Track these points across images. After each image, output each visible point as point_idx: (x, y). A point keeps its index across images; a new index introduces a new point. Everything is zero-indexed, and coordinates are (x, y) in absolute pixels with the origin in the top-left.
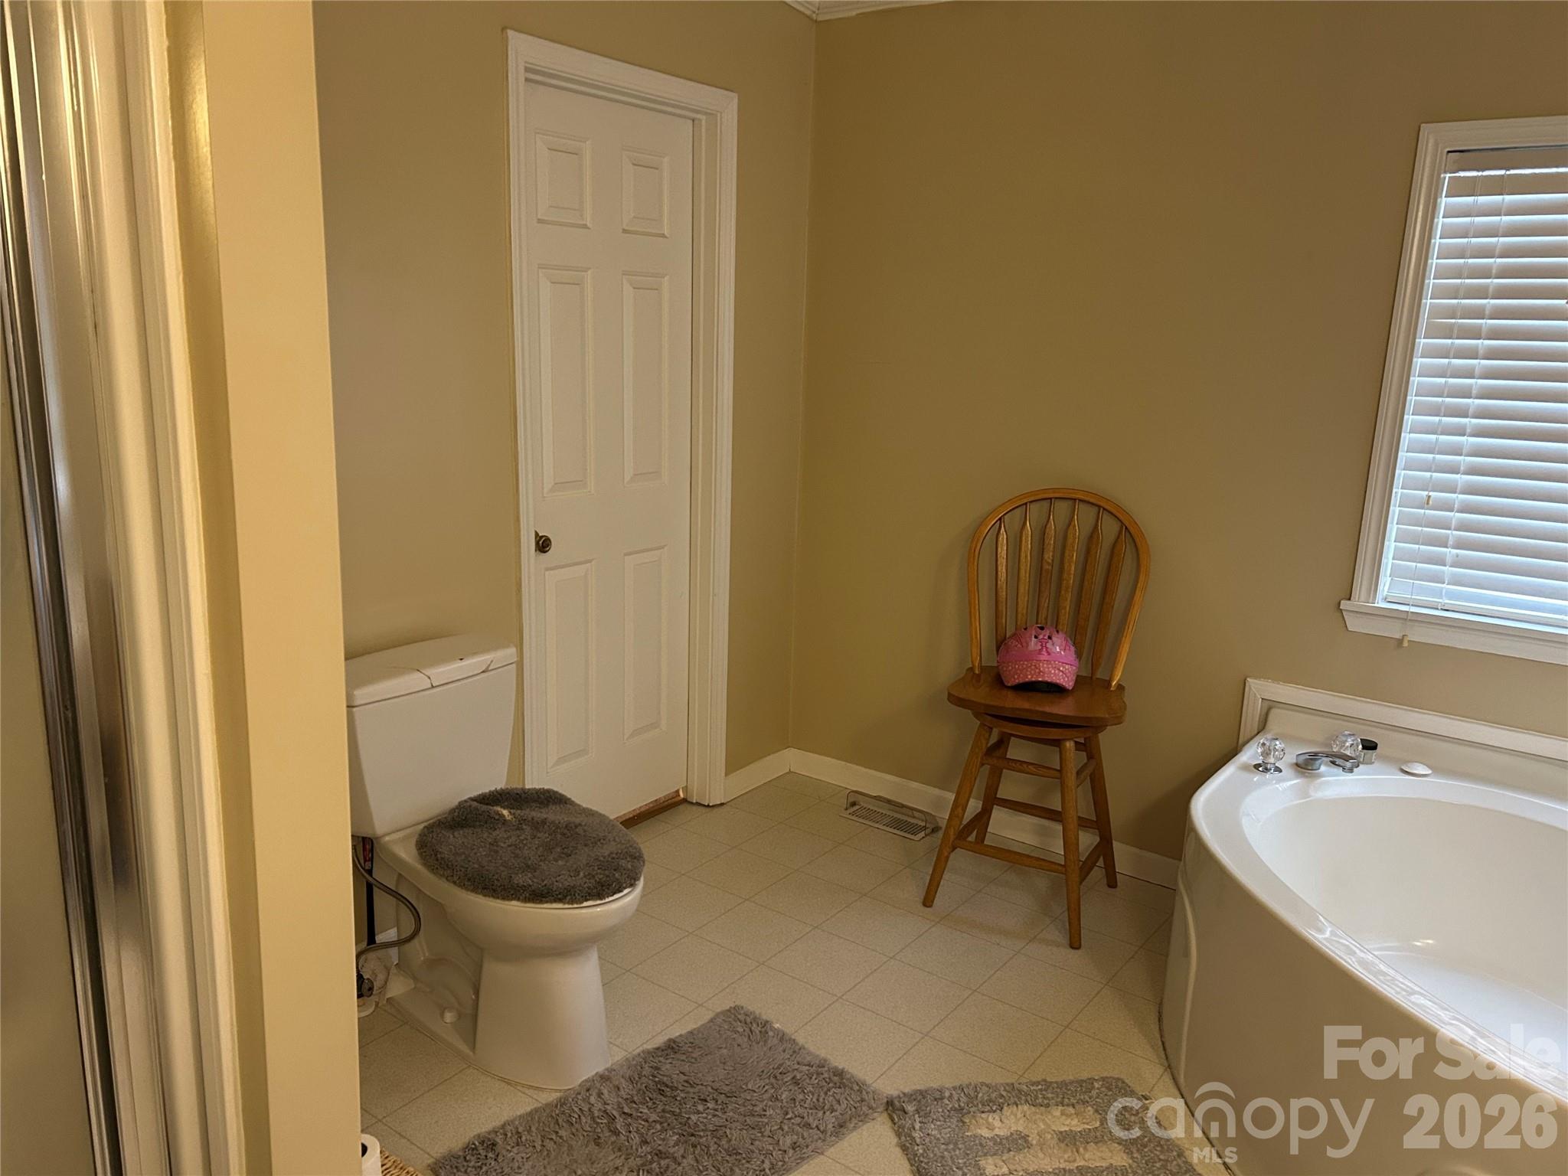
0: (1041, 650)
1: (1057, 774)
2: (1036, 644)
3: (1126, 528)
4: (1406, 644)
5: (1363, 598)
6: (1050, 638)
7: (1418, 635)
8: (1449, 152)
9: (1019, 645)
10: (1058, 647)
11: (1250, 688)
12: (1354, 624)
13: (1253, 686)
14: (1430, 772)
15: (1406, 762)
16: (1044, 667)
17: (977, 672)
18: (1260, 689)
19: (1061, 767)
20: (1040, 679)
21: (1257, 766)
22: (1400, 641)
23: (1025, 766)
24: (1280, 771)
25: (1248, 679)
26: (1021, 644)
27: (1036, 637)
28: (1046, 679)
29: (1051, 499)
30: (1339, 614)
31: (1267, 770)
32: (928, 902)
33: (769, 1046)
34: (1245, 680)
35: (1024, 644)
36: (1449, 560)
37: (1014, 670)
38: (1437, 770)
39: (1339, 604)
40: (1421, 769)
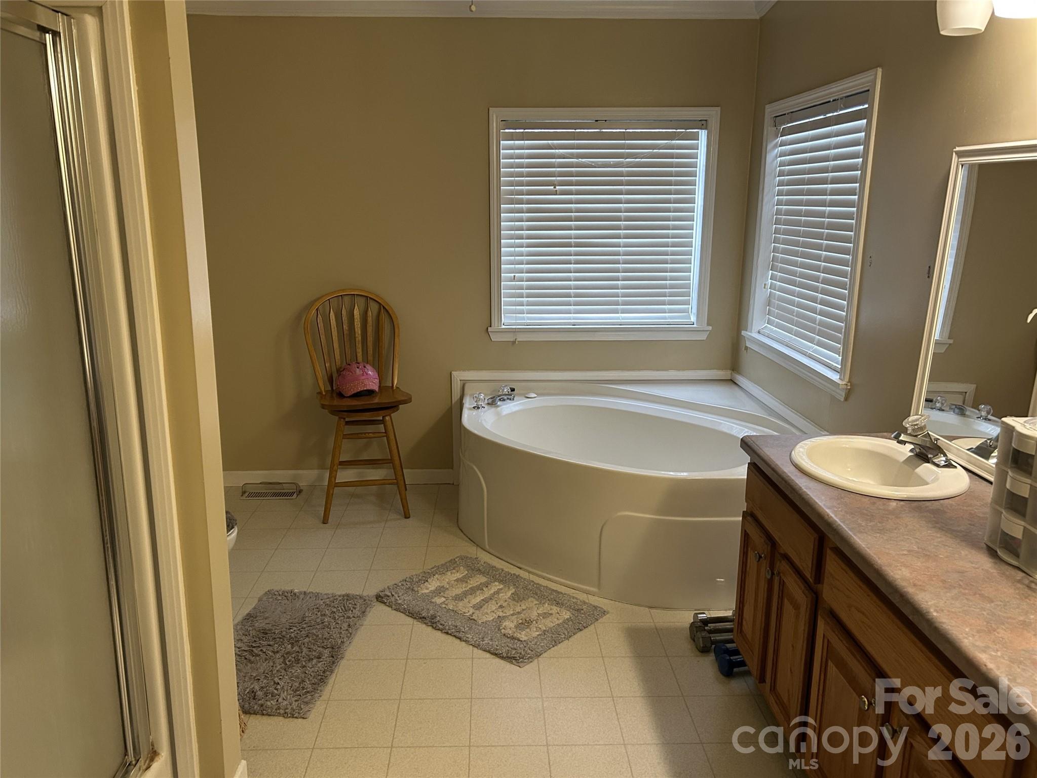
0: (363, 374)
1: (385, 434)
2: (360, 372)
3: (383, 307)
4: (517, 343)
5: (496, 326)
6: (365, 367)
7: (521, 338)
8: (502, 121)
9: (351, 374)
10: (371, 372)
11: (454, 376)
12: (494, 338)
13: (455, 375)
14: (536, 396)
15: (527, 394)
16: (366, 382)
17: (324, 394)
18: (459, 376)
19: (385, 429)
20: (365, 389)
21: (474, 408)
22: (514, 342)
23: (367, 434)
24: (484, 407)
25: (452, 372)
26: (352, 373)
27: (358, 368)
28: (368, 388)
29: (341, 295)
30: (488, 335)
31: (478, 408)
32: (325, 521)
33: (301, 598)
34: (451, 373)
35: (354, 373)
36: (525, 303)
37: (350, 387)
38: (539, 395)
39: (488, 328)
40: (533, 395)
